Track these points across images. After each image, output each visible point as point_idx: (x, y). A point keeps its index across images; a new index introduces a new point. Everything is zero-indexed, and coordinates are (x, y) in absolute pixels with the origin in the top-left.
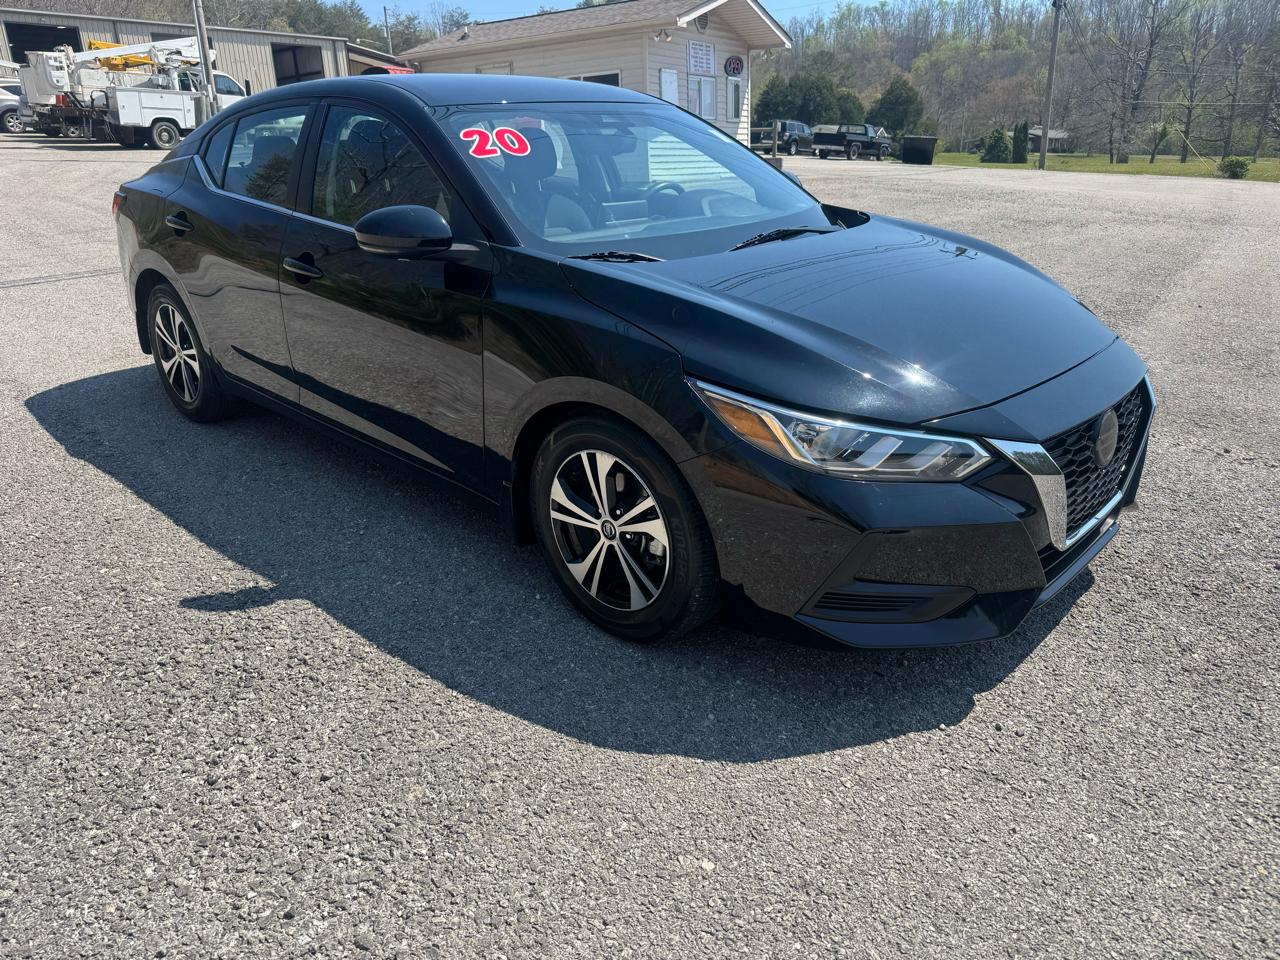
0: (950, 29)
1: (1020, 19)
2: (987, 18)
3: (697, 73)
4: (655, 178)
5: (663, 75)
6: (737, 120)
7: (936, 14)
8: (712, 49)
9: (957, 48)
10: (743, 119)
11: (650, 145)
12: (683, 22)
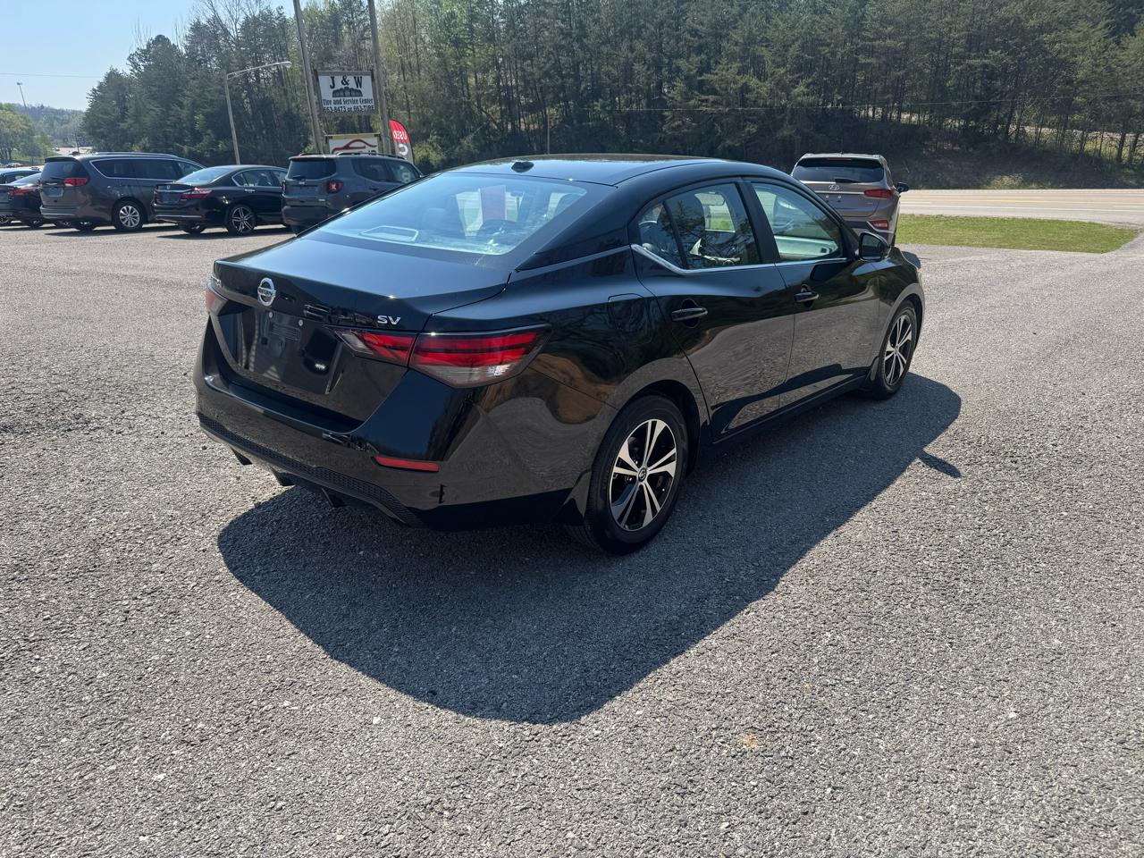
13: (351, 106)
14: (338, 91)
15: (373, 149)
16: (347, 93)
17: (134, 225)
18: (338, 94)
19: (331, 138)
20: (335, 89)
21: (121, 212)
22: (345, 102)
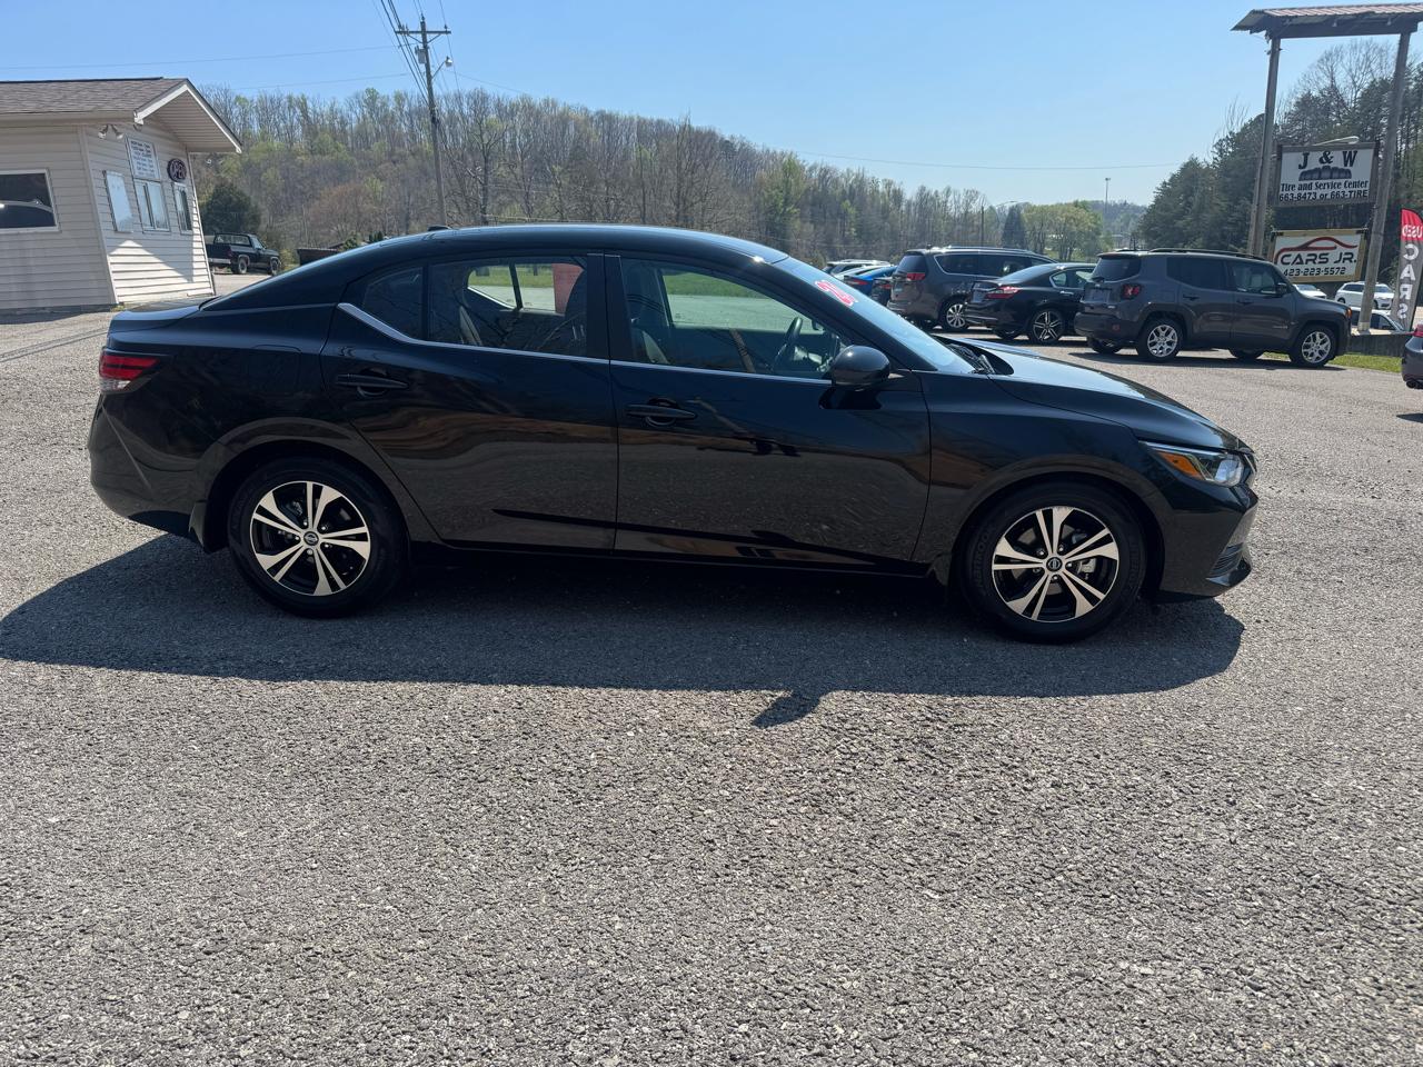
0: (256, 128)
1: (332, 124)
2: (295, 120)
3: (141, 176)
4: (121, 299)
5: (108, 177)
6: (189, 232)
7: (235, 110)
8: (151, 149)
9: (270, 150)
10: (196, 231)
11: (110, 260)
12: (140, 117)
13: (1328, 192)
14: (1309, 171)
15: (1349, 250)
16: (1327, 174)
17: (960, 325)
18: (1308, 176)
19: (1281, 234)
20: (1306, 169)
21: (951, 310)
22: (1318, 187)
